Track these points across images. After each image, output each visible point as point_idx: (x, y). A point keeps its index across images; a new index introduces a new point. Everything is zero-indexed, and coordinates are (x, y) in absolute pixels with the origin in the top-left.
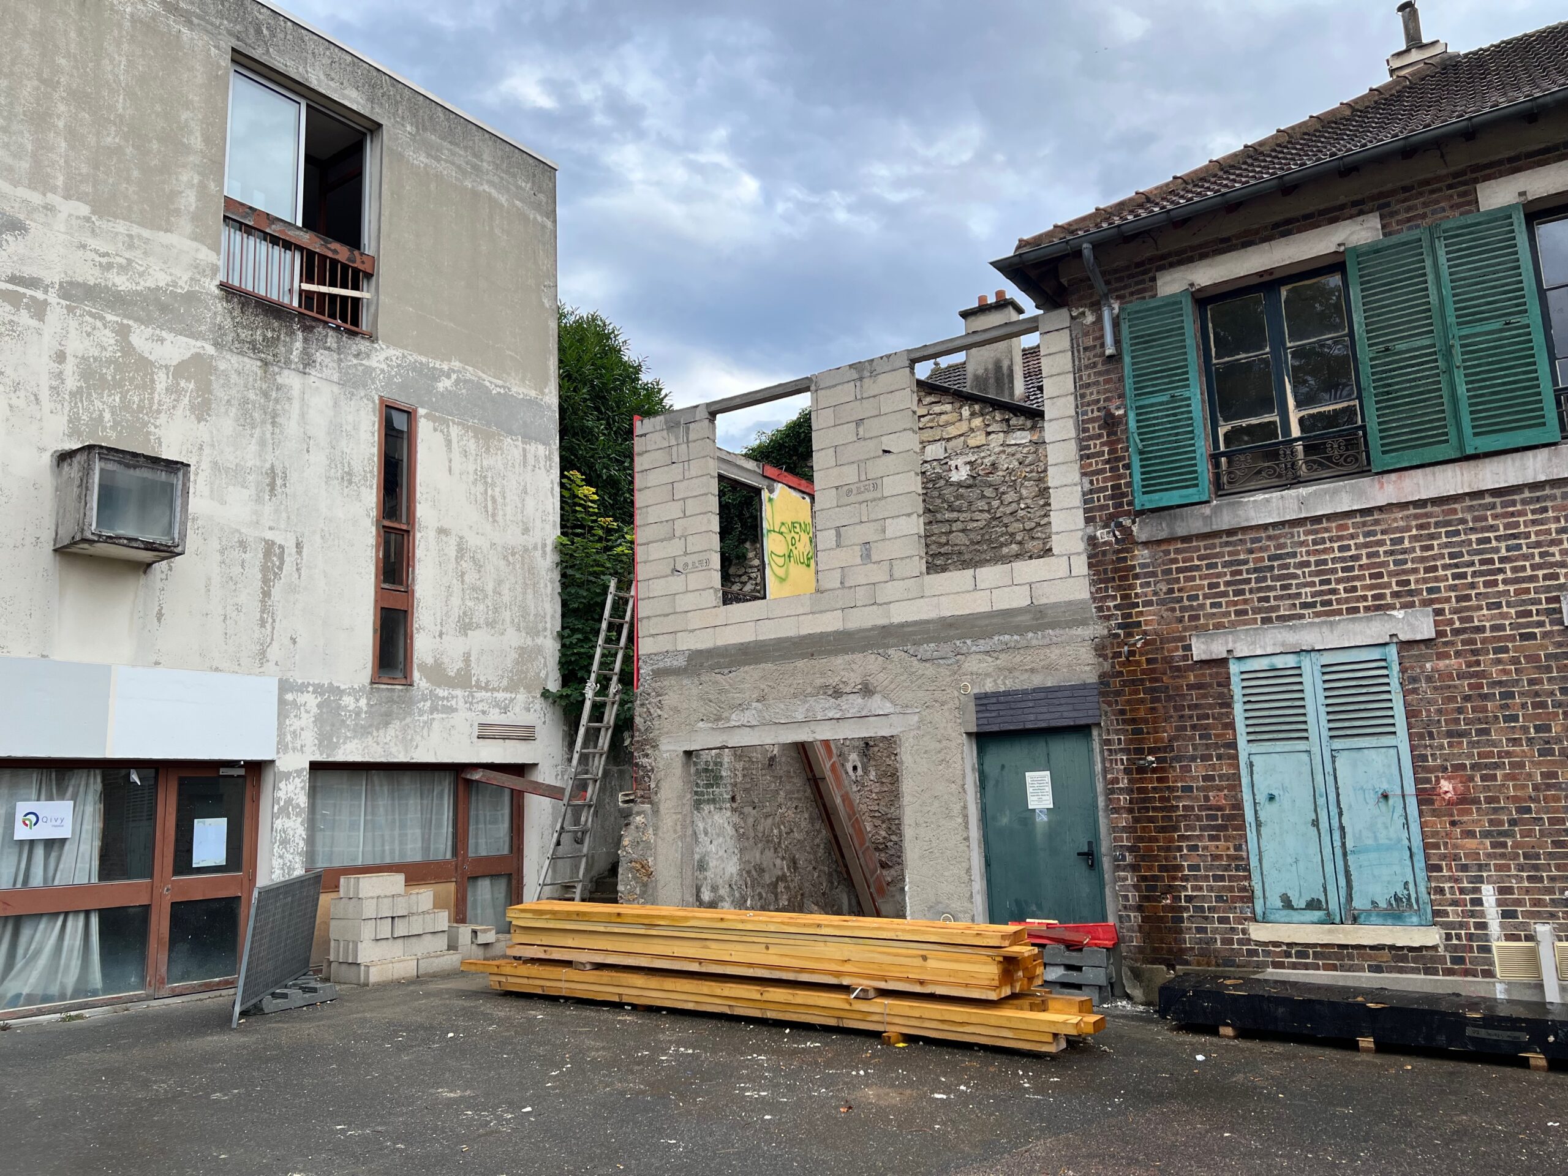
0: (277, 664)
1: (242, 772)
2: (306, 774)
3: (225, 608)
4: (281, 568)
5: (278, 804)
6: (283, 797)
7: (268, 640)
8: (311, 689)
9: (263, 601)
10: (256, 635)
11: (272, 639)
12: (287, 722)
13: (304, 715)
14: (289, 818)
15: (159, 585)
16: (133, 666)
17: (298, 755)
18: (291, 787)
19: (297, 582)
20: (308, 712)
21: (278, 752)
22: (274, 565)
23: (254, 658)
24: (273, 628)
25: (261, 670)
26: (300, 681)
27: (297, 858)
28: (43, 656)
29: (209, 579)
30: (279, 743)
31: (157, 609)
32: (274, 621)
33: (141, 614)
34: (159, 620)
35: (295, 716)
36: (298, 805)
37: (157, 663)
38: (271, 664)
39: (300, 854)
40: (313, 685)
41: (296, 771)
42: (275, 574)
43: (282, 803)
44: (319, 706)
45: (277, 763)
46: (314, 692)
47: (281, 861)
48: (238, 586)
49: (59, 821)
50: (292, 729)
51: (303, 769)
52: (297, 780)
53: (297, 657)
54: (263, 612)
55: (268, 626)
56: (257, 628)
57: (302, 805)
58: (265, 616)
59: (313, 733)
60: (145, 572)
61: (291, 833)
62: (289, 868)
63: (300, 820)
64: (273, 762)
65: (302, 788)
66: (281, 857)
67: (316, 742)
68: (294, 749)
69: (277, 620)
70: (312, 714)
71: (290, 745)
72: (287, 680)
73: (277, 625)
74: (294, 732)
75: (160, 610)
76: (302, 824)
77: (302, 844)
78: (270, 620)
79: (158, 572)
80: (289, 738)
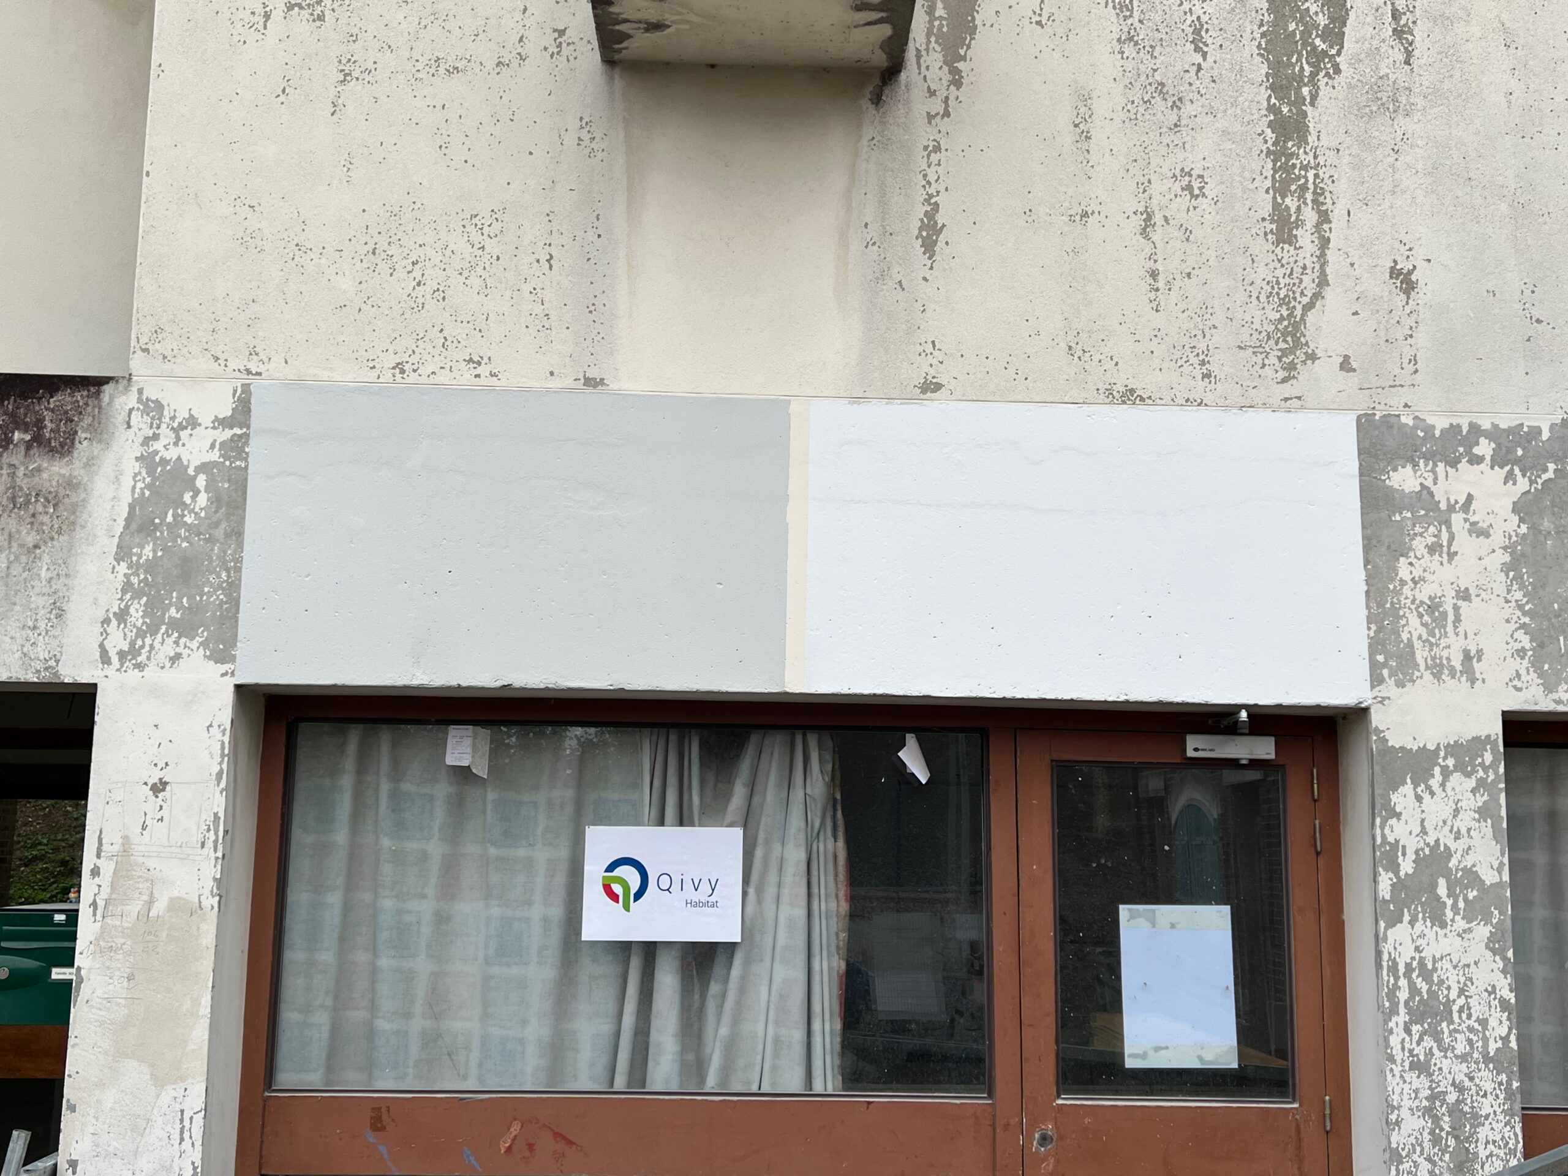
0: (1346, 365)
1: (1264, 748)
2: (1492, 758)
3: (1144, 187)
4: (1335, 35)
5: (1394, 867)
6: (1412, 844)
7: (1309, 284)
8: (1484, 448)
9: (1279, 155)
10: (1262, 273)
11: (1323, 282)
12: (1404, 571)
13: (1464, 543)
14: (1439, 921)
15: (925, 135)
16: (856, 399)
17: (1455, 689)
18: (1437, 808)
19: (1401, 75)
20: (1479, 532)
21: (1376, 680)
22: (1309, 26)
23: (1257, 350)
24: (1325, 243)
25: (1288, 390)
26: (1440, 423)
27: (1486, 1079)
28: (590, 382)
29: (1086, 99)
30: (1377, 644)
31: (921, 210)
32: (1324, 217)
33: (873, 231)
34: (929, 247)
35: (1432, 549)
36: (1472, 877)
37: (930, 387)
38: (1325, 370)
39: (1496, 1062)
40: (1495, 434)
41: (1454, 749)
42: (1317, 58)
43: (1407, 866)
44: (1522, 508)
45: (1377, 718)
46: (1498, 461)
47: (1421, 1083)
48: (1188, 109)
49: (705, 888)
50: (1424, 594)
51: (1478, 743)
52: (1461, 784)
53: (1422, 337)
54: (1281, 189)
55: (1305, 237)
56: (1262, 248)
57: (1489, 877)
58: (1291, 202)
59: (1509, 611)
60: (877, 100)
61: (1453, 979)
62: (1455, 1110)
63: (1483, 931)
64: (1359, 714)
65: (1483, 812)
66: (1420, 1067)
67: (1526, 641)
68: (1438, 669)
69: (1337, 215)
70: (1498, 539)
71: (1421, 655)
72: (1389, 422)
73: (1337, 231)
74: (1433, 606)
75: (931, 215)
76: (1493, 945)
77: (1500, 1026)
78: (1310, 216)
79: (918, 93)
80: (1413, 627)
